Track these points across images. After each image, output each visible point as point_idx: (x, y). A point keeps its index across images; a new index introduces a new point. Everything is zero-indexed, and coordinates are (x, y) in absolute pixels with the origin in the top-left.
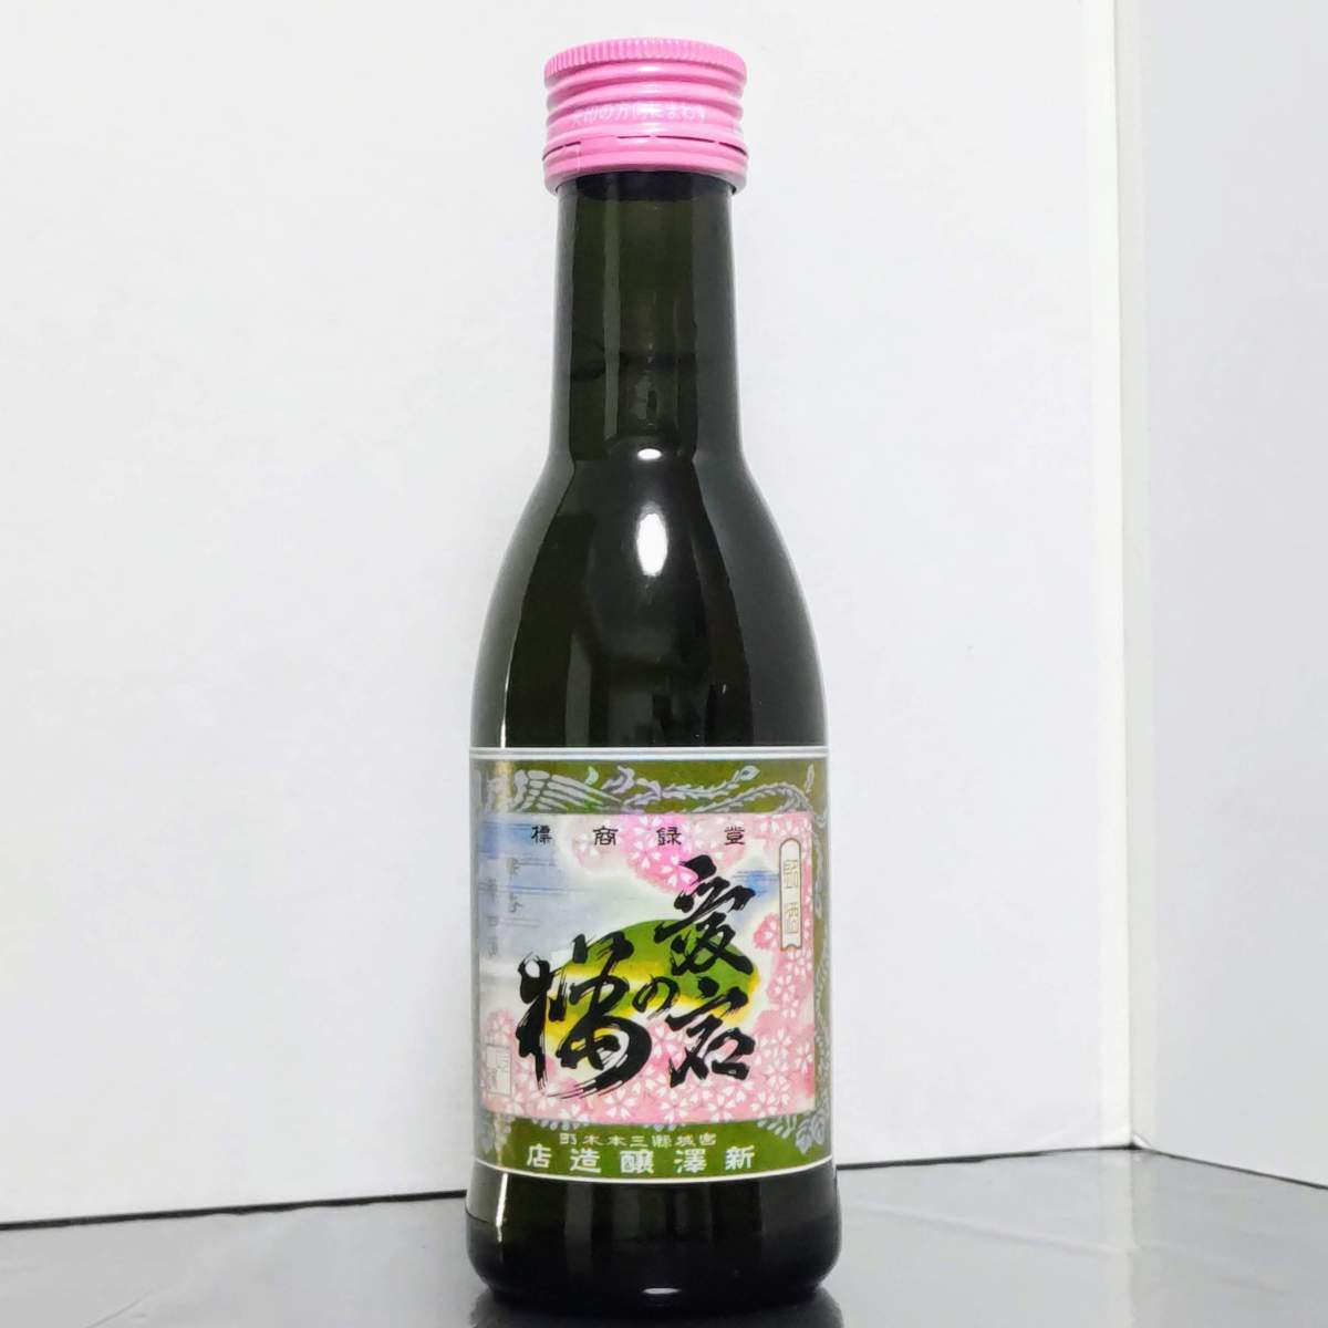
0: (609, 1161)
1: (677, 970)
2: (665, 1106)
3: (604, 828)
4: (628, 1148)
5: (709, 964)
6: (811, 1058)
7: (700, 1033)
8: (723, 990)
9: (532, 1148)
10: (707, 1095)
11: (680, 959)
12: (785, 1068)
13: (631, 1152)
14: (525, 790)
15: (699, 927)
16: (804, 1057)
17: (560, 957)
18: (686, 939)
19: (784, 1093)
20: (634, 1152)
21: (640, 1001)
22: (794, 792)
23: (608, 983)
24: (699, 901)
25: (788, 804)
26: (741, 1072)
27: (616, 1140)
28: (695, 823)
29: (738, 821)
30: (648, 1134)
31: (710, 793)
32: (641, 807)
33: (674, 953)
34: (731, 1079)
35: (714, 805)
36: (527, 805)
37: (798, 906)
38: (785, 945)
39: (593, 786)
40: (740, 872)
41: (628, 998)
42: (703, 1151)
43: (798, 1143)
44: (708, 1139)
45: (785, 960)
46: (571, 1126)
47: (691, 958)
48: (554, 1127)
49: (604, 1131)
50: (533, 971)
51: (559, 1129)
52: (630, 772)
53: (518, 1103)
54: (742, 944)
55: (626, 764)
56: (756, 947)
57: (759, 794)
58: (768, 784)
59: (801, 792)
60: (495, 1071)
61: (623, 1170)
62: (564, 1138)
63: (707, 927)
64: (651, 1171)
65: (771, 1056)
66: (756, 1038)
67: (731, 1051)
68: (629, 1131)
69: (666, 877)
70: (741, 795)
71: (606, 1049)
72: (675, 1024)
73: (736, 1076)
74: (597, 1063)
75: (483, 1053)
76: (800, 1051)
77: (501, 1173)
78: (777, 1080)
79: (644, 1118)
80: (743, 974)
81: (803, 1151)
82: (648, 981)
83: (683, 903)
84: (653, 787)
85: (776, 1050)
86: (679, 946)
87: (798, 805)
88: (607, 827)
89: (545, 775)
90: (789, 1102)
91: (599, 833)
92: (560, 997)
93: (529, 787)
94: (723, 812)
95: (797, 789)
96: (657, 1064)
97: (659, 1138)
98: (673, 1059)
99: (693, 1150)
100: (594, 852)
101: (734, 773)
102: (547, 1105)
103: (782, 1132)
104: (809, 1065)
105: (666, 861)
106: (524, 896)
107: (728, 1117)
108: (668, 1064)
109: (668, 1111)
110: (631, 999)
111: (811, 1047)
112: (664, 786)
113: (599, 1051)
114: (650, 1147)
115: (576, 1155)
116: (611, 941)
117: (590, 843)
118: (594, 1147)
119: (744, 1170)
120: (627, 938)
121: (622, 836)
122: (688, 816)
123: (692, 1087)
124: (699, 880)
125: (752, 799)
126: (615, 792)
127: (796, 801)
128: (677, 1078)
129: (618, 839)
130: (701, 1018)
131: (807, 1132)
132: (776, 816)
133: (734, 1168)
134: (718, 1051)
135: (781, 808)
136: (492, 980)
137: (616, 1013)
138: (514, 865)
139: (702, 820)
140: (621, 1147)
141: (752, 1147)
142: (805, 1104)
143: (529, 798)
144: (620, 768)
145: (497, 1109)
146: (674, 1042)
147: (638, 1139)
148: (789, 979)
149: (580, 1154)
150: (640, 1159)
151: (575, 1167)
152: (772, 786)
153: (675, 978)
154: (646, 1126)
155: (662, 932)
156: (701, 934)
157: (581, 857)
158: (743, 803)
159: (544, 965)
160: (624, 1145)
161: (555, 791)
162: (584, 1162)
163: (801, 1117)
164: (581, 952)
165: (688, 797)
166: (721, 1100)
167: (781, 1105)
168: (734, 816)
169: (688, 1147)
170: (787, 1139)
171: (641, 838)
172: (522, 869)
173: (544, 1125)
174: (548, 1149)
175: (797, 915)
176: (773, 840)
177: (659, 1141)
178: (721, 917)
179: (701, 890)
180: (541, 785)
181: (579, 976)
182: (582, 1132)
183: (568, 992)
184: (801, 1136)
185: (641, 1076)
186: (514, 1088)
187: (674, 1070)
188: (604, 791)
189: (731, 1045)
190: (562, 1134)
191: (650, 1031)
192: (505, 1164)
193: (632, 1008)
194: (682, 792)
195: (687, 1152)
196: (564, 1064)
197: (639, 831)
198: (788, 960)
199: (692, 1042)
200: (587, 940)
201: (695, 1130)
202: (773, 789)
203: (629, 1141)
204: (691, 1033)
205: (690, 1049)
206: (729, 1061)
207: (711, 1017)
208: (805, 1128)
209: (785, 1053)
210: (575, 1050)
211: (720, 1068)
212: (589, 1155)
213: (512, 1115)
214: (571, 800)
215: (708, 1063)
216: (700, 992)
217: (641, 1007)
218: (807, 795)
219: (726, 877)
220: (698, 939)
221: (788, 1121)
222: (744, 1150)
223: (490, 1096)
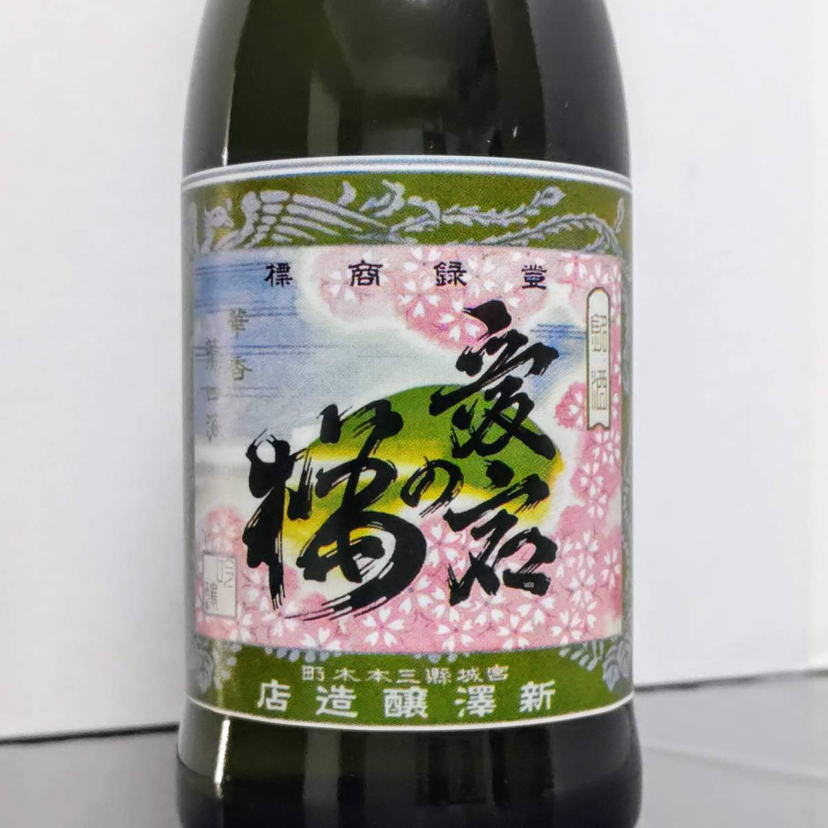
0: (369, 701)
1: (460, 451)
2: (443, 629)
3: (363, 263)
4: (393, 685)
5: (500, 444)
6: (618, 569)
7: (490, 534)
8: (518, 479)
9: (264, 685)
10: (497, 615)
11: (464, 437)
12: (591, 581)
13: (396, 691)
14: (256, 217)
15: (489, 395)
16: (611, 567)
17: (303, 435)
18: (472, 410)
19: (590, 613)
20: (401, 690)
21: (411, 493)
22: (604, 228)
23: (369, 468)
24: (489, 360)
25: (598, 242)
26: (540, 586)
27: (378, 675)
28: (484, 257)
29: (540, 258)
30: (420, 665)
31: (504, 219)
32: (413, 234)
33: (456, 428)
34: (528, 594)
35: (509, 235)
36: (259, 237)
37: (606, 375)
38: (592, 424)
39: (349, 207)
40: (540, 326)
41: (395, 487)
42: (492, 689)
43: (605, 676)
44: (498, 672)
45: (592, 443)
46: (317, 654)
47: (477, 436)
48: (294, 657)
49: (361, 663)
50: (267, 454)
51: (302, 661)
52: (399, 188)
53: (246, 627)
54: (542, 419)
55: (393, 177)
56: (559, 424)
57: (565, 226)
58: (576, 214)
59: (611, 231)
60: (214, 587)
61: (388, 714)
62: (308, 673)
63: (499, 395)
64: (424, 715)
65: (575, 565)
66: (558, 542)
67: (528, 557)
68: (394, 663)
69: (445, 328)
70: (542, 224)
71: (364, 556)
72: (456, 521)
73: (533, 591)
74: (352, 574)
75: (200, 564)
76: (607, 560)
77: (221, 718)
78: (583, 596)
79: (417, 646)
80: (543, 459)
81: (611, 687)
82: (421, 465)
83: (468, 362)
84: (430, 209)
85: (581, 557)
86: (462, 419)
87: (607, 247)
88: (368, 261)
89: (284, 195)
90: (595, 623)
91: (356, 269)
92: (304, 487)
93: (261, 213)
94: (520, 245)
95: (607, 226)
96: (432, 575)
97: (435, 672)
98: (454, 568)
99: (479, 688)
100: (350, 294)
101: (533, 194)
102: (286, 631)
103: (587, 664)
104: (617, 578)
105: (447, 309)
106: (254, 358)
107: (523, 643)
108: (447, 575)
109: (446, 636)
110: (400, 489)
111: (618, 555)
112: (444, 205)
113: (355, 558)
114: (423, 684)
115: (324, 695)
116: (372, 413)
117: (346, 283)
118: (349, 684)
119: (543, 713)
120: (394, 409)
121: (387, 273)
122: (476, 248)
123: (479, 605)
124: (490, 332)
125: (556, 230)
126: (379, 214)
127: (606, 239)
128: (458, 592)
129: (383, 278)
130: (490, 515)
131: (614, 663)
132: (584, 256)
133: (530, 710)
134: (511, 557)
135: (589, 247)
136: (209, 469)
137: (377, 507)
138: (240, 318)
139: (493, 253)
140: (385, 684)
141: (552, 683)
142: (612, 628)
143: (261, 228)
144: (385, 182)
145: (217, 635)
146: (455, 545)
147: (407, 673)
148: (596, 467)
149: (330, 693)
150: (410, 699)
151: (322, 710)
152: (579, 217)
153: (458, 462)
154: (418, 657)
155: (440, 400)
156: (490, 405)
157: (332, 302)
158: (545, 234)
159: (281, 447)
160: (390, 681)
161: (296, 216)
162: (335, 703)
163: (608, 643)
164: (332, 426)
165: (474, 221)
166: (514, 621)
167: (586, 629)
168: (534, 251)
169: (472, 683)
170: (594, 670)
171: (414, 276)
172: (252, 324)
173: (280, 655)
174: (287, 687)
175: (605, 387)
176: (579, 286)
177: (434, 675)
178: (517, 383)
179: (491, 347)
180: (277, 209)
181: (329, 459)
182: (332, 664)
183: (314, 481)
184: (608, 666)
185: (412, 590)
186: (240, 608)
187: (454, 581)
188: (364, 213)
189: (528, 550)
190: (304, 667)
191: (423, 531)
192: (228, 706)
193: (400, 502)
194: (467, 216)
195: (471, 690)
196: (307, 576)
197: (411, 267)
198: (594, 443)
199: (478, 546)
200: (340, 412)
201: (482, 660)
202: (580, 221)
203: (395, 676)
204: (477, 534)
205: (475, 555)
206: (525, 572)
207: (503, 512)
208: (611, 658)
209: (591, 562)
210: (324, 556)
211: (514, 580)
212: (342, 695)
213: (238, 643)
214: (319, 227)
215: (499, 573)
216: (489, 481)
217: (412, 501)
218: (617, 235)
219: (524, 330)
220: (486, 410)
221: (594, 648)
222: (542, 686)
223: (208, 619)
